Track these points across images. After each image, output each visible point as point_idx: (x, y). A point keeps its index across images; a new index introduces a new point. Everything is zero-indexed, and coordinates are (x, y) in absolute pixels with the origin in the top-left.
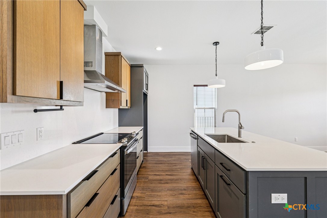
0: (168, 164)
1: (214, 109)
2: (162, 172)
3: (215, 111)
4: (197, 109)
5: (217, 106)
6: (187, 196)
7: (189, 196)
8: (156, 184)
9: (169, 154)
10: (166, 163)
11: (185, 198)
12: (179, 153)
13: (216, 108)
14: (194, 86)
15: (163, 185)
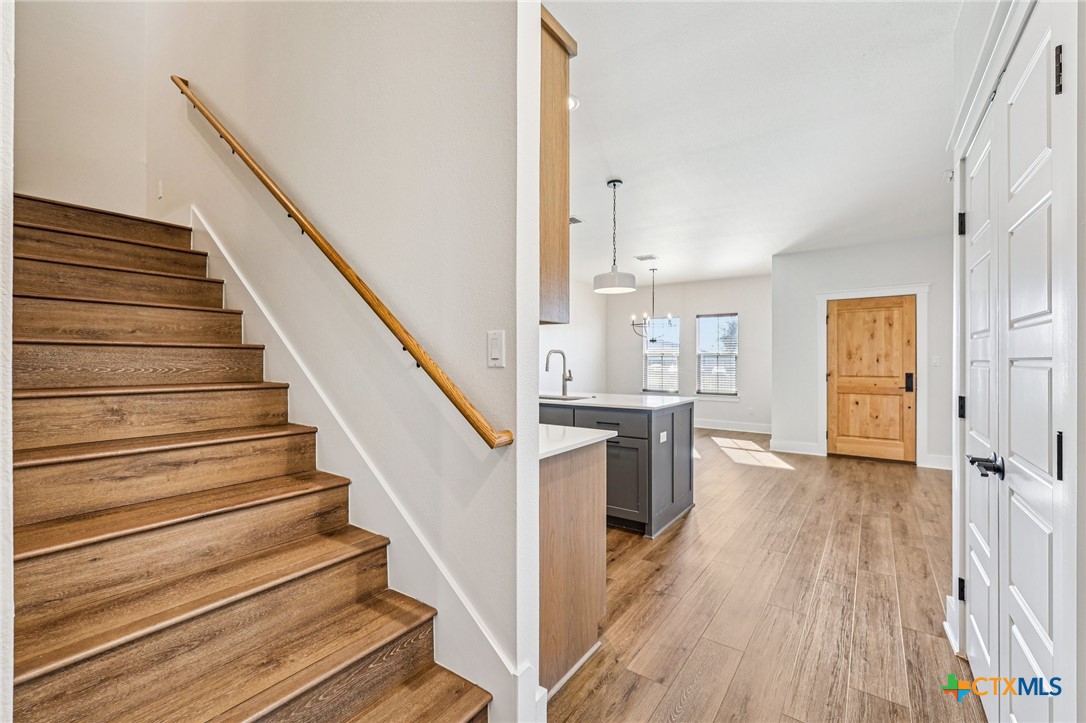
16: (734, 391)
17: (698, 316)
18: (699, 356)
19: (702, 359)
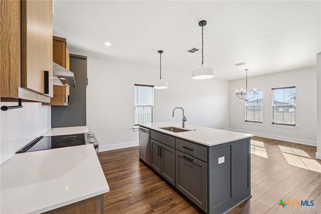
0: (115, 161)
1: (151, 107)
2: (113, 170)
3: (152, 109)
4: (137, 107)
5: (153, 104)
6: (147, 183)
7: (148, 182)
8: (112, 182)
9: (111, 152)
10: (113, 161)
11: (145, 185)
12: (121, 150)
13: (153, 106)
14: (135, 85)
15: (120, 181)
16: (293, 123)
17: (272, 89)
18: (273, 107)
19: (275, 108)
